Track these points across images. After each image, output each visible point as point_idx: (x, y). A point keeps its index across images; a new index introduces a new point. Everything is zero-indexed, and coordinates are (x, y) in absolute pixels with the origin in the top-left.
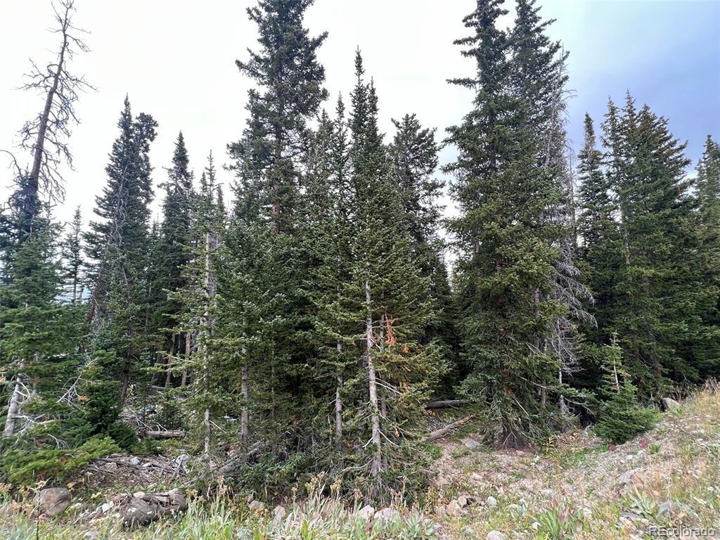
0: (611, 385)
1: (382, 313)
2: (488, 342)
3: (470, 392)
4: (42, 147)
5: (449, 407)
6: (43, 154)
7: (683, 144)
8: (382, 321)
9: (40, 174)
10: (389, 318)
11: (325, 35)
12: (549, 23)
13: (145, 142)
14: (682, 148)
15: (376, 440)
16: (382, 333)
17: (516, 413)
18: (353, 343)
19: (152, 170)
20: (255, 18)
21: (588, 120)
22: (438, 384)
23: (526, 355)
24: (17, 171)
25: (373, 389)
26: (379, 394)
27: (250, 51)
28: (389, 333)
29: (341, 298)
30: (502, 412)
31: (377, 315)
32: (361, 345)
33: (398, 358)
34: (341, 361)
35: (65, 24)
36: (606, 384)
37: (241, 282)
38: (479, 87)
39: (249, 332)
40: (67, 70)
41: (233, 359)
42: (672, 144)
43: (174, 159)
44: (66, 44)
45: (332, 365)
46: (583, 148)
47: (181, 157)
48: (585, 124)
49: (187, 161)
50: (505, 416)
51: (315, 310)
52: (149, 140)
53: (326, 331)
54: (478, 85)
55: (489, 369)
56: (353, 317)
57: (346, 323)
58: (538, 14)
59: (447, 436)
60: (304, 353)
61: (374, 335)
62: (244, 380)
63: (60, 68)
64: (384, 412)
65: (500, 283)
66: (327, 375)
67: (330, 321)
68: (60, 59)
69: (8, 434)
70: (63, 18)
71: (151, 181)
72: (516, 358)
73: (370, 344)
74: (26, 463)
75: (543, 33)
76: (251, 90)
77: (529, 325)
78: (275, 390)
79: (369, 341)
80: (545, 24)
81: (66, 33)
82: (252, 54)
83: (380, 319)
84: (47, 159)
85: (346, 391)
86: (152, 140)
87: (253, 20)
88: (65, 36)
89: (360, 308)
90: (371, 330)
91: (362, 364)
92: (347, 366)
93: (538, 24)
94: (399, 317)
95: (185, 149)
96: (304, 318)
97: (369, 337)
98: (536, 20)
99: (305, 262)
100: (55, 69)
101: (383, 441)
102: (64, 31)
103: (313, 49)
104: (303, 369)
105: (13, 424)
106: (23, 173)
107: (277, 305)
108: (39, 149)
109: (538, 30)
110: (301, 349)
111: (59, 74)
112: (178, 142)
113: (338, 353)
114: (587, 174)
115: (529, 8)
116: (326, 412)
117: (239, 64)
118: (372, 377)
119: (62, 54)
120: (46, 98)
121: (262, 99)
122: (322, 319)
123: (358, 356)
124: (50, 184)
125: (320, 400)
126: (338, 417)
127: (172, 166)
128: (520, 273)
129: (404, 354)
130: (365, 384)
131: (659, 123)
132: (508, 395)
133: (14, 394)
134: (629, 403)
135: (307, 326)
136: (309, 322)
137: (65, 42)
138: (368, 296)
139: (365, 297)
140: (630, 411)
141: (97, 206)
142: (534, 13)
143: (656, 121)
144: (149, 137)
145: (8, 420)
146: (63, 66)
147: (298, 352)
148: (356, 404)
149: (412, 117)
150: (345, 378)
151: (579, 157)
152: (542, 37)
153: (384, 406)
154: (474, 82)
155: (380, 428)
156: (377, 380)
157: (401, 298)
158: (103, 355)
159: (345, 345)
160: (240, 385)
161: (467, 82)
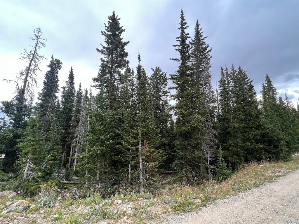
0: (220, 163)
1: (144, 140)
2: (182, 149)
3: (175, 166)
4: (27, 79)
5: (171, 173)
6: (27, 82)
7: (252, 80)
8: (144, 142)
9: (26, 89)
10: (146, 141)
11: (128, 42)
12: (206, 37)
13: (57, 70)
14: (252, 81)
15: (141, 180)
16: (144, 146)
17: (190, 174)
18: (135, 149)
19: (59, 81)
20: (104, 35)
21: (222, 69)
22: (162, 163)
23: (194, 153)
24: (18, 88)
25: (141, 164)
26: (143, 166)
27: (102, 45)
28: (146, 146)
29: (131, 135)
30: (186, 173)
31: (143, 140)
32: (137, 150)
33: (149, 154)
34: (131, 155)
35: (38, 37)
36: (218, 163)
37: (100, 130)
38: (181, 62)
39: (101, 146)
40: (37, 53)
41: (96, 154)
42: (248, 80)
43: (68, 77)
44: (37, 44)
45: (128, 157)
46: (220, 79)
47: (71, 77)
48: (221, 71)
49: (74, 78)
50: (187, 175)
51: (123, 138)
52: (58, 69)
53: (126, 145)
54: (180, 61)
55: (182, 158)
56: (135, 141)
57: (133, 143)
58: (202, 34)
59: (169, 183)
60: (119, 153)
61: (141, 147)
62: (99, 162)
63: (35, 52)
64: (144, 172)
65: (185, 129)
66: (126, 160)
67: (128, 142)
68: (35, 49)
69: (25, 178)
70: (37, 36)
71: (58, 85)
72: (191, 155)
73: (140, 150)
74: (33, 186)
75: (204, 41)
76: (101, 58)
77: (194, 143)
78: (108, 165)
79: (140, 149)
80: (204, 38)
81: (38, 40)
82: (102, 46)
83: (144, 141)
84: (29, 84)
85: (132, 165)
86: (60, 69)
87: (103, 35)
88: (37, 41)
89: (137, 138)
90: (141, 145)
91: (137, 156)
92: (133, 157)
93: (202, 38)
94: (150, 141)
95: (73, 74)
96: (118, 141)
97: (140, 147)
98: (201, 36)
99: (119, 121)
100: (33, 52)
101: (143, 181)
102: (37, 39)
103: (124, 46)
104: (118, 158)
105: (26, 175)
106: (20, 88)
107: (111, 137)
108: (26, 80)
109: (202, 39)
110: (117, 152)
111: (34, 54)
112: (70, 71)
113: (130, 152)
114: (222, 88)
115: (199, 32)
116: (126, 172)
117: (98, 50)
118: (141, 160)
119: (36, 47)
120: (29, 62)
121: (105, 62)
122: (125, 141)
123: (136, 153)
124: (29, 93)
125: (124, 168)
126: (130, 174)
127: (68, 80)
128: (191, 126)
129: (151, 153)
130: (138, 163)
131: (244, 73)
132: (188, 167)
133: (27, 165)
134: (224, 169)
135: (120, 143)
136: (120, 142)
137: (37, 43)
138: (140, 134)
139: (139, 134)
140: (225, 172)
141: (39, 97)
142: (201, 33)
143: (243, 72)
144: (58, 68)
145: (25, 174)
146: (36, 51)
147: (116, 153)
148: (136, 169)
149: (159, 68)
150: (132, 161)
151: (219, 82)
152: (203, 42)
153: (144, 170)
154: (179, 60)
155: (143, 176)
156: (142, 161)
157: (150, 135)
158: (53, 153)
159: (132, 150)
160: (97, 163)
161: (177, 60)
